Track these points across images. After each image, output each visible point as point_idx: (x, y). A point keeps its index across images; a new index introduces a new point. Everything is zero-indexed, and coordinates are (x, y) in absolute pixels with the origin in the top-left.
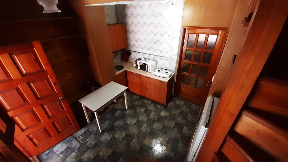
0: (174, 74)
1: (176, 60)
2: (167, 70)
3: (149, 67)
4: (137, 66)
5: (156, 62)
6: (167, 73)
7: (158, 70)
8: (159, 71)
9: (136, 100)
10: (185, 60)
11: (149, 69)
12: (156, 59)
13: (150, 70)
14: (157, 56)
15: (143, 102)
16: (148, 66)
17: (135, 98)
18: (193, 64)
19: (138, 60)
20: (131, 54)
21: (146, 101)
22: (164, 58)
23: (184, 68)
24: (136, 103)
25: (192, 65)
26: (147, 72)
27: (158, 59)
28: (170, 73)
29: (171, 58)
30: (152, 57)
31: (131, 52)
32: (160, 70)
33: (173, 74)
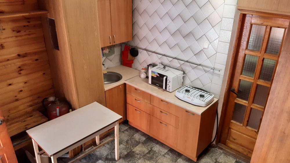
0: (218, 101)
1: (222, 73)
2: (203, 91)
3: (168, 81)
4: (147, 77)
5: (184, 73)
6: (202, 96)
7: (186, 88)
8: (187, 91)
9: (138, 143)
10: (241, 74)
11: (168, 86)
12: (184, 67)
13: (171, 88)
14: (187, 61)
15: (151, 148)
16: (166, 79)
17: (137, 140)
18: (257, 85)
19: (150, 67)
20: (139, 54)
21: (157, 148)
22: (200, 67)
23: (239, 91)
24: (138, 149)
25: (257, 88)
26: (164, 90)
27: (188, 68)
28: (208, 98)
29: (214, 69)
30: (176, 63)
31: (140, 50)
32: (189, 89)
33: (215, 100)
